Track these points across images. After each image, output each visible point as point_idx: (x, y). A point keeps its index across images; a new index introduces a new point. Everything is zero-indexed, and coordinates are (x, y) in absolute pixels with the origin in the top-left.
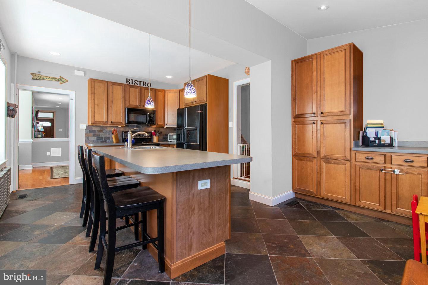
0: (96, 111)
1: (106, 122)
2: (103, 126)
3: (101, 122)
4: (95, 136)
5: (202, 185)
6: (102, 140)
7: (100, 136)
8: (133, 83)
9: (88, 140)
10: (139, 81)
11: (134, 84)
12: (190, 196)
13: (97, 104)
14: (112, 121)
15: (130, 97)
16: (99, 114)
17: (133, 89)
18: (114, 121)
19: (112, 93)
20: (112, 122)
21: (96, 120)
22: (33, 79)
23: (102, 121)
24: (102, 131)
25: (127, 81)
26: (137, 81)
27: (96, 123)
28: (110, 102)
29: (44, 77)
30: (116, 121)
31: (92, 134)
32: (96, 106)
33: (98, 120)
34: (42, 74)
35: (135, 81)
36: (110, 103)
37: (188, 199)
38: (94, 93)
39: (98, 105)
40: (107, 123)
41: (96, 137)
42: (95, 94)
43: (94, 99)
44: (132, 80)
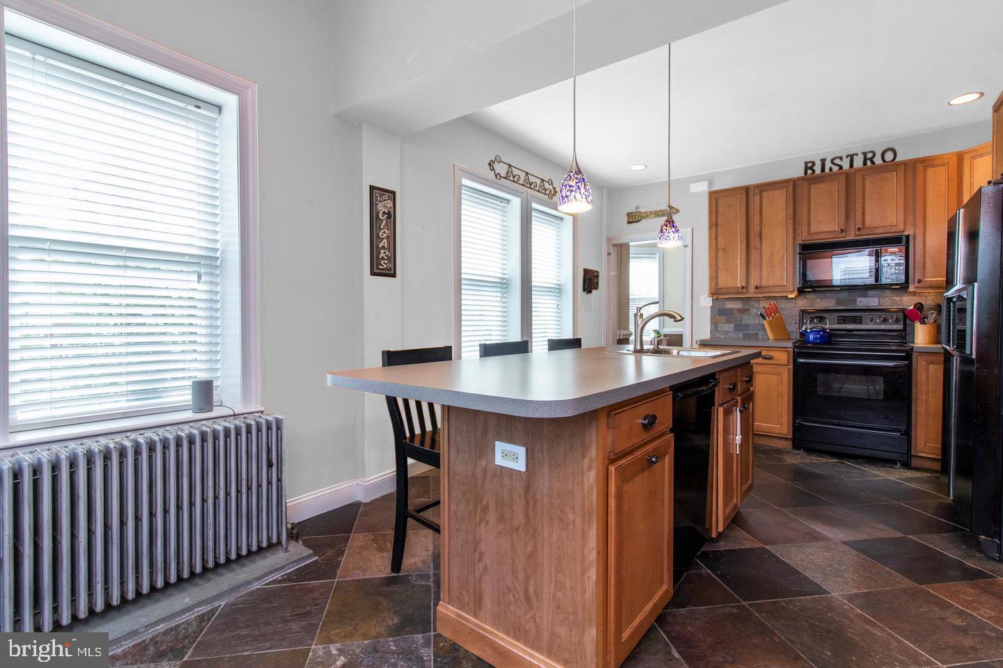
0: (721, 264)
1: (743, 288)
2: (743, 297)
3: (732, 290)
4: (730, 323)
5: (505, 455)
6: (746, 332)
7: (744, 322)
8: (827, 170)
9: (717, 330)
10: (847, 156)
11: (831, 169)
12: (479, 470)
13: (722, 247)
14: (758, 285)
15: (811, 212)
16: (728, 270)
17: (820, 186)
18: (764, 283)
19: (758, 214)
20: (757, 288)
21: (720, 286)
22: (629, 223)
23: (735, 286)
24: (747, 310)
25: (806, 169)
26: (841, 158)
27: (720, 292)
28: (753, 236)
29: (643, 215)
30: (771, 283)
31: (724, 318)
32: (720, 252)
33: (724, 286)
34: (642, 210)
35: (832, 161)
36: (752, 239)
37: (473, 476)
38: (717, 224)
39: (724, 250)
40: (744, 290)
41: (733, 325)
42: (719, 227)
43: (716, 238)
44: (823, 161)
